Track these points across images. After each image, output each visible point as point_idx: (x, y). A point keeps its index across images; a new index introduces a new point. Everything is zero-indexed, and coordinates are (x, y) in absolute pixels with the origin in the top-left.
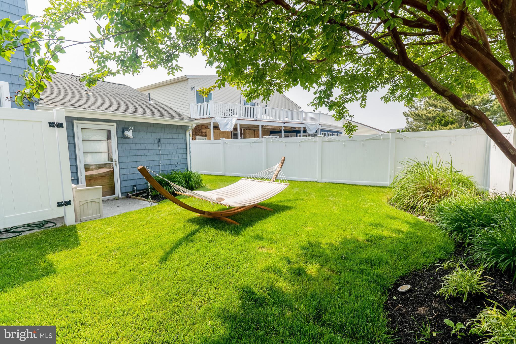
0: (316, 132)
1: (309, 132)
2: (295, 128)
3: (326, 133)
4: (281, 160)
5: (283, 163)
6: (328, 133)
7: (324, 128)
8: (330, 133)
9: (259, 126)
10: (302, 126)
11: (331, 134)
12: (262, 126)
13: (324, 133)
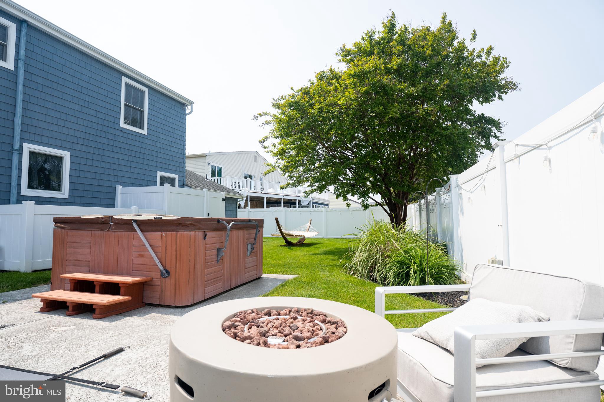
0: (309, 204)
1: (303, 204)
2: (291, 200)
3: (316, 205)
4: (310, 221)
5: (311, 222)
6: (318, 205)
7: (315, 201)
8: (319, 205)
9: (264, 197)
10: (297, 198)
11: (315, 206)
12: (267, 198)
13: (315, 205)
